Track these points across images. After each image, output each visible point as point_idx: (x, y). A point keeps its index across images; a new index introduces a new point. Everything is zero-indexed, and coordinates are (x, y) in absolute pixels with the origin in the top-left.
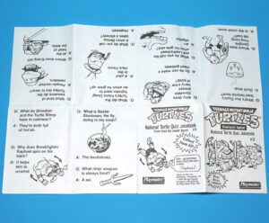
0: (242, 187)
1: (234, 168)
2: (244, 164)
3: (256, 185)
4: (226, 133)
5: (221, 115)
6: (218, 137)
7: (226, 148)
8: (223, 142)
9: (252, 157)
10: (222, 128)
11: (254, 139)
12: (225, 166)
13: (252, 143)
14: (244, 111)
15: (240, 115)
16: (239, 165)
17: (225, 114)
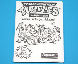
0: (43, 57)
1: (38, 43)
2: (46, 40)
3: (54, 55)
4: (33, 19)
5: (30, 8)
6: (27, 23)
7: (33, 30)
8: (30, 25)
9: (52, 35)
10: (30, 16)
11: (54, 23)
12: (31, 42)
13: (53, 26)
14: (48, 5)
15: (44, 7)
16: (42, 41)
17: (32, 7)
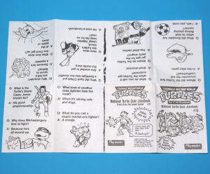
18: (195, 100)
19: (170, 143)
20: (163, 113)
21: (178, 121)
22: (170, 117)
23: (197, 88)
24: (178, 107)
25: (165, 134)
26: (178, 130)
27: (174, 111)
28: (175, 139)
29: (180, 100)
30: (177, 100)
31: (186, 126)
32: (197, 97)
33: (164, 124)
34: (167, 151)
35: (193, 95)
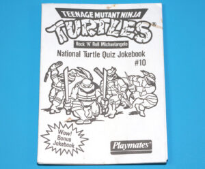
18: (139, 39)
19: (76, 140)
20: (61, 70)
21: (97, 87)
22: (78, 79)
23: (144, 11)
24: (98, 55)
25: (62, 117)
26: (95, 108)
27: (89, 64)
28: (88, 129)
29: (103, 38)
30: (96, 38)
31: (115, 98)
32: (143, 31)
33: (60, 95)
34: (66, 159)
35: (135, 27)
